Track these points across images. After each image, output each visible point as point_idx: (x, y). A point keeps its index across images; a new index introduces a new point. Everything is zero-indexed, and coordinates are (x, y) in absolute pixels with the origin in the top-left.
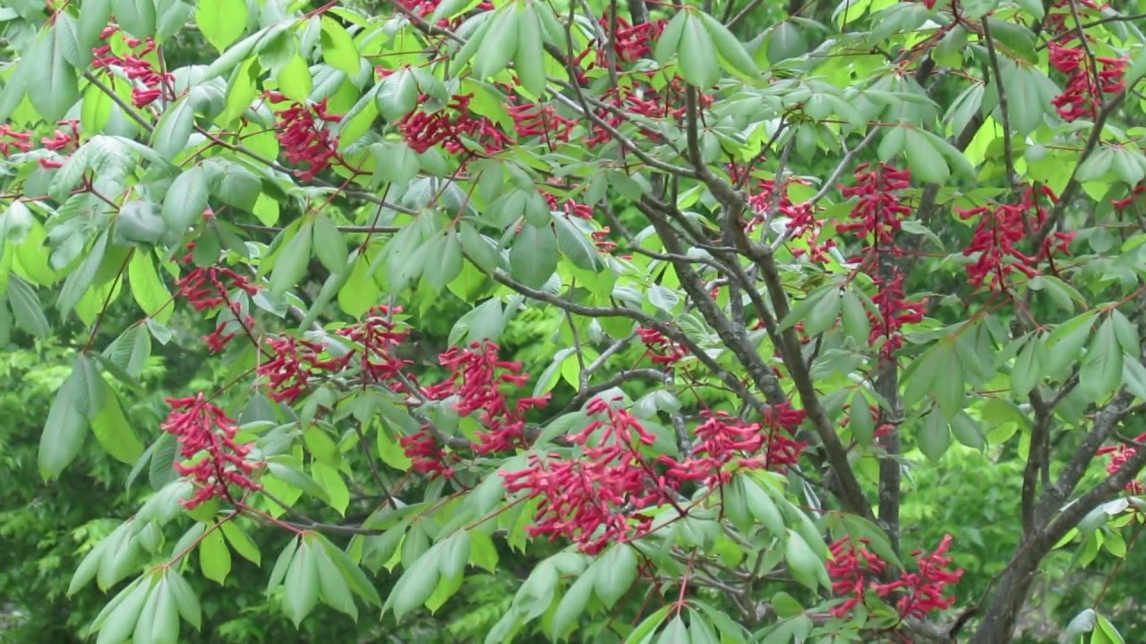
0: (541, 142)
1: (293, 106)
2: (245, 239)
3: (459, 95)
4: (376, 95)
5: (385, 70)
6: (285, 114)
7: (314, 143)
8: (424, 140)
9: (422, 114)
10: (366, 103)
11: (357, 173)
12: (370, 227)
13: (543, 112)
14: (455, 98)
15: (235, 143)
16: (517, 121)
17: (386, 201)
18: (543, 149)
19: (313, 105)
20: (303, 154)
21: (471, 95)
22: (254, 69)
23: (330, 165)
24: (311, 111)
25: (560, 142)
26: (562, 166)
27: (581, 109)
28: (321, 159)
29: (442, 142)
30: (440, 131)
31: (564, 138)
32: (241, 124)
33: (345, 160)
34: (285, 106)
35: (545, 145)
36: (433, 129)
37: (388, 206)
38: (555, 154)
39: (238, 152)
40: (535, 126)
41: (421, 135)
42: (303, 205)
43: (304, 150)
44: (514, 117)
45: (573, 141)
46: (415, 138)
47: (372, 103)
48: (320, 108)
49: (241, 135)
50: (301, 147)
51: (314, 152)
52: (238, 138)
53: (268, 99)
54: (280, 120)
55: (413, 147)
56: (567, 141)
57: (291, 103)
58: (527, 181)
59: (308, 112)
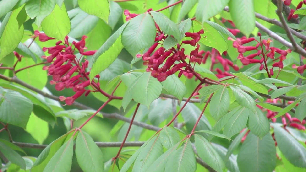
0: (261, 69)
1: (58, 44)
2: (23, 155)
3: (192, 32)
4: (122, 34)
5: (131, 12)
6: (51, 50)
7: (75, 74)
8: (164, 70)
9: (162, 49)
10: (114, 41)
11: (111, 98)
12: (121, 142)
13: (262, 44)
14: (188, 35)
15: (11, 75)
16: (241, 52)
17: (135, 120)
18: (262, 74)
19: (74, 43)
20: (66, 82)
21: (202, 32)
22: (22, 17)
23: (89, 92)
24: (73, 47)
25: (276, 69)
26: (278, 88)
27: (290, 44)
28: (82, 87)
29: (179, 71)
30: (177, 63)
31: (280, 65)
32: (16, 59)
33: (101, 88)
34: (51, 44)
35: (264, 71)
36: (171, 62)
37: (137, 124)
38: (273, 79)
39: (14, 83)
40: (255, 55)
41: (161, 67)
42: (67, 123)
43: (67, 79)
44: (238, 48)
45: (286, 68)
46: (156, 69)
47: (119, 40)
48: (79, 45)
49: (16, 69)
50: (65, 77)
51: (76, 81)
52: (13, 71)
53: (38, 38)
54: (47, 55)
55: (155, 77)
56: (282, 67)
57: (56, 41)
58: (250, 101)
59: (70, 49)
